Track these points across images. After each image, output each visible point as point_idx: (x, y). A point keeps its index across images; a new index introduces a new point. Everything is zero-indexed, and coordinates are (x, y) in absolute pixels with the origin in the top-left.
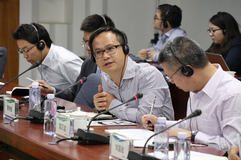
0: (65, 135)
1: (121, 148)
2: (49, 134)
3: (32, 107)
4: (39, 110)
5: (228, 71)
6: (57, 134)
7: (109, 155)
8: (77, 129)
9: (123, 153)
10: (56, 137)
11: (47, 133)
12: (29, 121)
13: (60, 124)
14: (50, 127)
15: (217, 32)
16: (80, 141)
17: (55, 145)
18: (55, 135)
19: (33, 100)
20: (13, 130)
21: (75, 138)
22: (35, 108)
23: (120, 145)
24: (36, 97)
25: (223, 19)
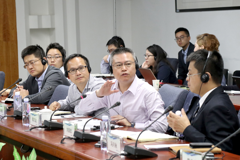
0: (36, 125)
1: (70, 130)
2: (26, 125)
3: (16, 108)
4: (20, 110)
5: (156, 79)
6: (31, 125)
7: (63, 135)
8: (44, 121)
9: (71, 133)
10: (31, 127)
11: (25, 125)
12: (14, 118)
13: (33, 118)
14: (27, 120)
15: (150, 57)
16: (46, 128)
17: (29, 132)
18: (30, 126)
19: (17, 104)
20: (3, 124)
21: (42, 126)
22: (18, 109)
23: (69, 128)
24: (19, 101)
25: (156, 50)
